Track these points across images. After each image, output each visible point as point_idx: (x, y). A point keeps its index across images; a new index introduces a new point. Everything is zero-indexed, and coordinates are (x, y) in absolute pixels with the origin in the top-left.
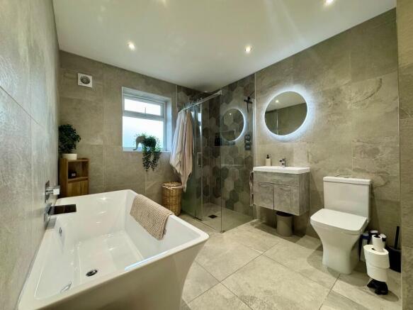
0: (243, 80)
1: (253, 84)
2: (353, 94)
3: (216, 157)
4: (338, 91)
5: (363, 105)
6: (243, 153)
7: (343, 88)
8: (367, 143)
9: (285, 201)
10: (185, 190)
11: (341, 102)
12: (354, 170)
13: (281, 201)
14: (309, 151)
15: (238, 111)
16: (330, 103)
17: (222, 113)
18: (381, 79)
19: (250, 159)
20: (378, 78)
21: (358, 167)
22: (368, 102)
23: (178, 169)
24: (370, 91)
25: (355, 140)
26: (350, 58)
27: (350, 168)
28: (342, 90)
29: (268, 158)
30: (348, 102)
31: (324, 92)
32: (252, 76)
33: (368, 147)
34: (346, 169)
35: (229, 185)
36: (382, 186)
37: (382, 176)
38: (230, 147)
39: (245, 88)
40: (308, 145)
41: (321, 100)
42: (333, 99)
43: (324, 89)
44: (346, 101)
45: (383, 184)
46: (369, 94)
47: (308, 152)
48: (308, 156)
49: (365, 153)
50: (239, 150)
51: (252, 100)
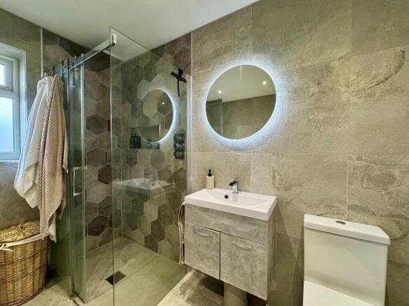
0: (174, 43)
1: (189, 50)
2: (353, 77)
3: (132, 166)
4: (327, 69)
5: (370, 96)
6: (172, 164)
7: (336, 64)
8: (374, 162)
9: (240, 267)
10: (54, 239)
11: (332, 89)
12: (349, 207)
13: (234, 268)
14: (276, 168)
15: (165, 93)
16: (312, 90)
17: (142, 95)
18: (404, 52)
19: (182, 174)
20: (399, 49)
21: (357, 203)
22: (378, 91)
23: (32, 201)
24: (383, 72)
25: (354, 157)
26: (350, 11)
27: (343, 203)
28: (333, 68)
29: (210, 175)
30: (343, 89)
31: (303, 69)
32: (187, 37)
33: (376, 171)
34: (337, 204)
35: (151, 212)
36: (398, 239)
37: (397, 223)
38: (151, 151)
39: (175, 57)
40: (274, 158)
41: (297, 82)
42: (319, 84)
43: (303, 65)
44: (340, 87)
45: (399, 236)
46: (381, 78)
47: (274, 171)
48: (274, 178)
49: (369, 179)
50: (165, 158)
51: (186, 76)
